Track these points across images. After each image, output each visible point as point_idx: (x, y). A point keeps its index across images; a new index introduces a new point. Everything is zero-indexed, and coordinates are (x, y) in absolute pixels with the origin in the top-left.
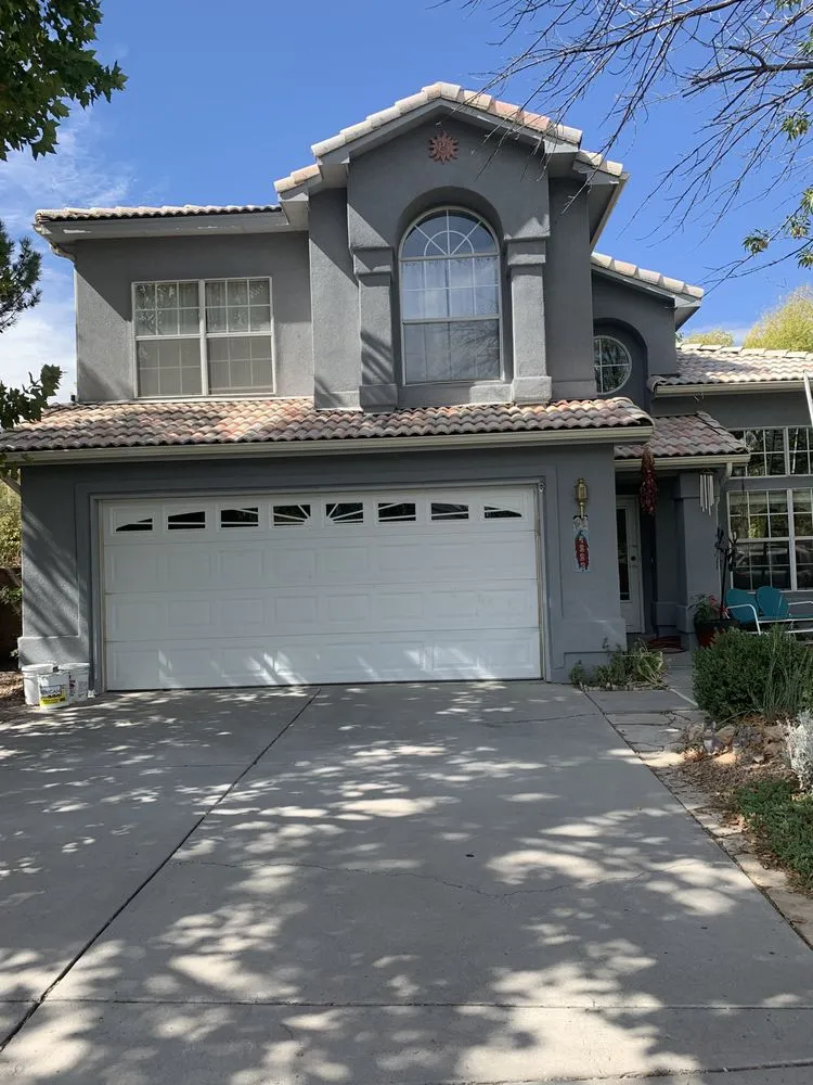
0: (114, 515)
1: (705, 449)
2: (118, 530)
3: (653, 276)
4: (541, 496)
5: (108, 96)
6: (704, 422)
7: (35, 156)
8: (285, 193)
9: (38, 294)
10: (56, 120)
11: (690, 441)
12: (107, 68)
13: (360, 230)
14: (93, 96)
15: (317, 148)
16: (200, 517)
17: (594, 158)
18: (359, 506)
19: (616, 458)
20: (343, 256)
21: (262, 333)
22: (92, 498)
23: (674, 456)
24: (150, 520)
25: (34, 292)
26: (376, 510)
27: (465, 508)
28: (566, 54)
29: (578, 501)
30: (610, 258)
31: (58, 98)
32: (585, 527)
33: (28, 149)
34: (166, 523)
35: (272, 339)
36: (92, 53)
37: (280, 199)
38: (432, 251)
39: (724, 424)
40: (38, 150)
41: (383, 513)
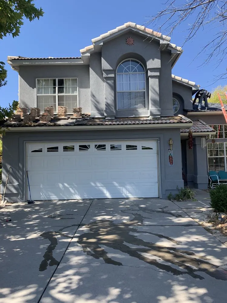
0: (31, 147)
1: (203, 130)
2: (32, 152)
3: (186, 81)
4: (159, 143)
5: (38, 17)
6: (201, 123)
7: (13, 37)
8: (83, 53)
9: (6, 82)
10: (19, 26)
11: (198, 128)
12: (38, 9)
13: (105, 65)
14: (34, 18)
15: (93, 40)
16: (57, 148)
17: (174, 45)
18: (105, 145)
19: (181, 133)
20: (100, 72)
21: (75, 94)
22: (24, 142)
23: (194, 132)
24: (42, 149)
25: (5, 81)
26: (110, 146)
27: (136, 146)
28: (175, 11)
29: (170, 145)
30: (174, 75)
31: (20, 20)
32: (172, 152)
33: (11, 34)
34: (46, 150)
35: (78, 96)
36: (34, 4)
37: (82, 55)
38: (126, 71)
39: (207, 123)
40: (14, 35)
41: (111, 148)
